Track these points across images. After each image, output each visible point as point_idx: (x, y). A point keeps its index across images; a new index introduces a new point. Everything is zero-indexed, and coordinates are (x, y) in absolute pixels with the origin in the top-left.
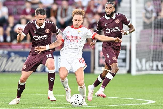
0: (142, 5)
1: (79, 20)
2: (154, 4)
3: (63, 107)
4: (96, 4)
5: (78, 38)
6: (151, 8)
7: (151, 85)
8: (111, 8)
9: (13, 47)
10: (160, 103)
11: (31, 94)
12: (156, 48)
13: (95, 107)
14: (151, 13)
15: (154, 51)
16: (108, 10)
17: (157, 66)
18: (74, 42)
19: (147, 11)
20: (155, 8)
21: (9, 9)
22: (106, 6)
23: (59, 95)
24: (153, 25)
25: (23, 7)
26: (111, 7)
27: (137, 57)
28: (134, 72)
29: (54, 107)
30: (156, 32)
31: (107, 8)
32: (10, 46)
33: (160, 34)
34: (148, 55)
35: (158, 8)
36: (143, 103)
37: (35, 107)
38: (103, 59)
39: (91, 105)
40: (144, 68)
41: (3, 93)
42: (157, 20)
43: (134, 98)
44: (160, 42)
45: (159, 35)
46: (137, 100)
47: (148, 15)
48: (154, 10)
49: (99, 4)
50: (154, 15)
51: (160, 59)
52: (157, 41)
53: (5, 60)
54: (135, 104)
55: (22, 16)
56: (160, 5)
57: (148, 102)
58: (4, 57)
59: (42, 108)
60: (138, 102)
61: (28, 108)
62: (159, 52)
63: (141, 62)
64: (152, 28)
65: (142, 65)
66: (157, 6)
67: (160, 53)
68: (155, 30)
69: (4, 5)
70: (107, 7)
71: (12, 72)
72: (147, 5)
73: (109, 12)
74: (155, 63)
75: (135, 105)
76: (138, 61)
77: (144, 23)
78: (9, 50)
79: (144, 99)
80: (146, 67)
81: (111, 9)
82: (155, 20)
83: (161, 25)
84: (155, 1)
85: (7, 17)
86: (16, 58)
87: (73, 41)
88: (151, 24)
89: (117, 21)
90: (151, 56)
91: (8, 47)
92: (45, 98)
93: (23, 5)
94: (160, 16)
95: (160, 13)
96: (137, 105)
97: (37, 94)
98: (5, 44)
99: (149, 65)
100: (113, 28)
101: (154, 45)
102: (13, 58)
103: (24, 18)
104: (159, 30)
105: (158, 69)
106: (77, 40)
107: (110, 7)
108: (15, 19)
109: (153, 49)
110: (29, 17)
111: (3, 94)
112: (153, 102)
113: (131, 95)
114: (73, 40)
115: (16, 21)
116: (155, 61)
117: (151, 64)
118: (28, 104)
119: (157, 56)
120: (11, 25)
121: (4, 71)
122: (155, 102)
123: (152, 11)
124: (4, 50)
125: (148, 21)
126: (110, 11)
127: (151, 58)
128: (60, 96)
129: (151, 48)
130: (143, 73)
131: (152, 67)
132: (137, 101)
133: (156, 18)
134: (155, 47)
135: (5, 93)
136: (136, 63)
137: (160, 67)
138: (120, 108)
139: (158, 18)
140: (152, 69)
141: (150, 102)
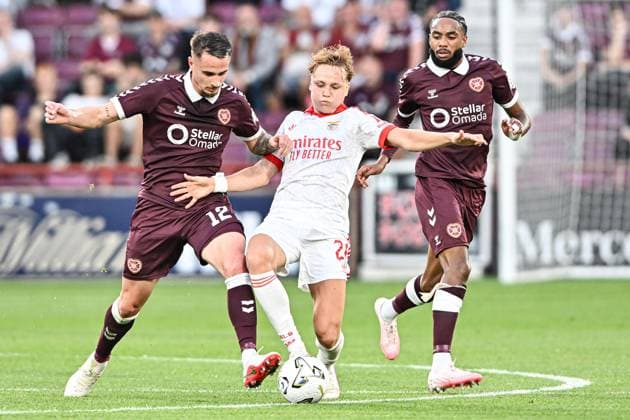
0: (536, 22)
1: (334, 86)
2: (584, 16)
3: (245, 405)
4: (366, 19)
5: (329, 145)
6: (571, 30)
7: (572, 319)
8: (452, 36)
9: (54, 180)
10: (607, 385)
11: (122, 358)
12: (593, 184)
13: (364, 405)
14: (571, 48)
15: (583, 192)
16: (443, 41)
17: (596, 250)
18: (315, 161)
19: (558, 44)
20: (587, 32)
21: (36, 40)
22: (435, 27)
23: (227, 361)
24: (581, 96)
25: (90, 32)
26: (452, 30)
27: (521, 215)
28: (508, 272)
29: (210, 406)
30: (592, 120)
31: (438, 33)
32: (42, 178)
33: (607, 128)
34: (563, 207)
35: (600, 29)
36: (545, 389)
37: (138, 405)
38: (392, 224)
39: (350, 397)
40: (546, 257)
41: (16, 354)
42: (593, 77)
43: (508, 370)
44: (606, 157)
45: (602, 134)
46: (520, 376)
47: (562, 58)
48: (583, 39)
49: (375, 19)
50: (584, 57)
51: (606, 223)
52: (595, 157)
53: (24, 229)
54: (514, 392)
55: (85, 66)
56: (605, 19)
57: (561, 383)
58: (21, 221)
59: (162, 408)
60: (528, 383)
61: (110, 408)
62: (603, 196)
63: (534, 232)
64: (575, 107)
65: (538, 244)
66: (594, 26)
67: (608, 202)
68: (587, 113)
69: (20, 22)
70: (439, 30)
71: (50, 273)
72: (555, 22)
73: (444, 49)
74: (588, 239)
75: (515, 395)
76: (524, 230)
77: (548, 87)
78: (40, 191)
79: (547, 373)
80: (553, 252)
81: (452, 38)
82: (587, 79)
83: (608, 95)
84: (587, 7)
85: (29, 68)
86: (63, 221)
87: (311, 156)
88: (572, 90)
89: (477, 84)
90: (574, 210)
91: (35, 181)
92: (175, 370)
93: (90, 22)
94: (607, 60)
95: (607, 49)
96: (521, 395)
97: (145, 357)
98: (23, 170)
99: (567, 246)
100: (460, 109)
101: (585, 171)
102: (53, 222)
103: (93, 72)
104: (603, 113)
105: (598, 261)
106: (325, 154)
107: (448, 29)
108: (61, 75)
109: (580, 185)
110: (113, 68)
111: (19, 359)
112: (580, 383)
113: (500, 358)
114: (312, 152)
115: (66, 85)
116: (590, 228)
117: (573, 242)
118: (111, 396)
119: (596, 212)
120: (46, 97)
121: (20, 272)
122: (588, 383)
123: (575, 41)
124: (19, 193)
125: (559, 82)
126: (452, 47)
127: (573, 220)
128: (231, 364)
129: (571, 181)
130: (544, 274)
131: (579, 251)
132: (522, 380)
133: (590, 69)
134: (589, 177)
135: (25, 355)
136: (517, 237)
137: (606, 252)
138: (457, 407)
139: (597, 71)
140: (577, 259)
141: (571, 383)
